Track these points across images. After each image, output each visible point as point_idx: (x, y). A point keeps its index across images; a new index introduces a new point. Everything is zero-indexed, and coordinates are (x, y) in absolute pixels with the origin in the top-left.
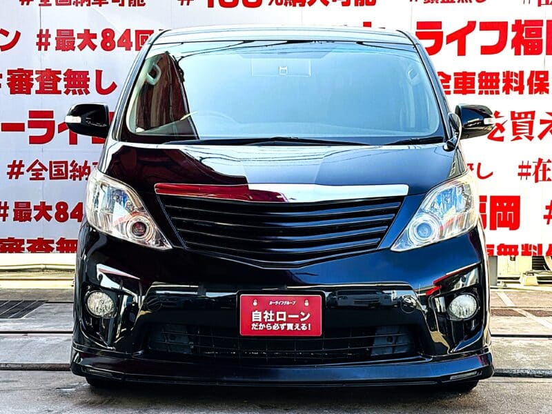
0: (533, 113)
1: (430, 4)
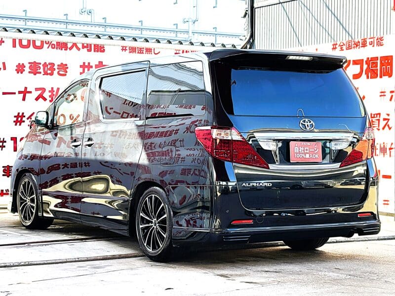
1: (132, 53)
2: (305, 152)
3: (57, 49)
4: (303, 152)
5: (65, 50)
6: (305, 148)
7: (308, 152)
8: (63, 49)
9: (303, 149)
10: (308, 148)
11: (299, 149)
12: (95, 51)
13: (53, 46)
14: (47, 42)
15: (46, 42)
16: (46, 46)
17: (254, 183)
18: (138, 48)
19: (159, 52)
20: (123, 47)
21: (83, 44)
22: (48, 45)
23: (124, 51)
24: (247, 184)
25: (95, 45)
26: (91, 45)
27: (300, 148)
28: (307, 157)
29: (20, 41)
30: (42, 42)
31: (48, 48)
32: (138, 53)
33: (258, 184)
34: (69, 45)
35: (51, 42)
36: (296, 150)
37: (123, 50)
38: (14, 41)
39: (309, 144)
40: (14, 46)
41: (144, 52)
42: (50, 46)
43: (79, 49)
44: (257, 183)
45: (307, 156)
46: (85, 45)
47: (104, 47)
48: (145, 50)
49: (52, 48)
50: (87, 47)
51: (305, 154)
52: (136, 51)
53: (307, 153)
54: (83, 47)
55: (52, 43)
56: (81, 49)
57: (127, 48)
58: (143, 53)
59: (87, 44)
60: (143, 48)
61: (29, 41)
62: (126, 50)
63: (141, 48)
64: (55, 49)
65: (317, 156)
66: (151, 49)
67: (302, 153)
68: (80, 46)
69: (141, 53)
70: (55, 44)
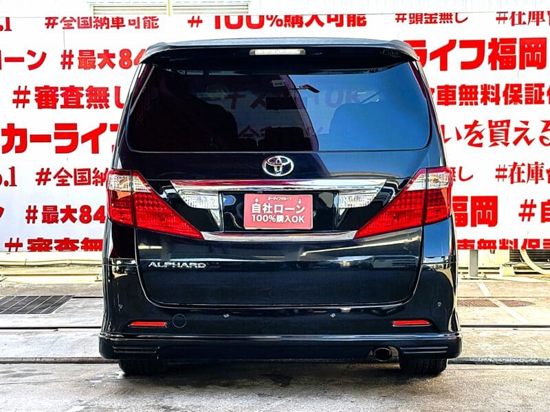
0: (508, 122)
1: (415, 24)
2: (276, 211)
3: (285, 26)
4: (269, 212)
5: (299, 27)
6: (276, 206)
7: (281, 211)
8: (296, 26)
9: (269, 207)
10: (282, 206)
11: (262, 207)
12: (349, 25)
13: (279, 23)
14: (270, 17)
15: (267, 16)
16: (267, 23)
17: (172, 262)
18: (426, 14)
19: (467, 18)
20: (399, 15)
21: (329, 16)
22: (271, 22)
23: (400, 21)
24: (159, 264)
25: (349, 16)
26: (342, 16)
27: (265, 205)
28: (278, 221)
29: (227, 18)
30: (262, 18)
31: (271, 25)
32: (427, 22)
33: (179, 264)
34: (306, 20)
35: (276, 16)
36: (256, 208)
37: (398, 20)
38: (218, 19)
39: (285, 199)
40: (218, 26)
41: (438, 20)
42: (275, 24)
43: (321, 24)
44: (176, 263)
45: (280, 219)
46: (333, 17)
47: (364, 18)
48: (439, 17)
49: (278, 25)
50: (335, 19)
51: (275, 215)
52: (422, 20)
53: (280, 214)
54: (330, 20)
55: (278, 18)
56: (326, 24)
57: (405, 17)
58: (435, 22)
59: (336, 16)
60: (436, 14)
61: (240, 18)
62: (403, 19)
63: (431, 15)
64: (283, 27)
65: (301, 219)
66: (451, 15)
67: (268, 214)
68: (324, 19)
69: (431, 22)
70: (283, 19)
